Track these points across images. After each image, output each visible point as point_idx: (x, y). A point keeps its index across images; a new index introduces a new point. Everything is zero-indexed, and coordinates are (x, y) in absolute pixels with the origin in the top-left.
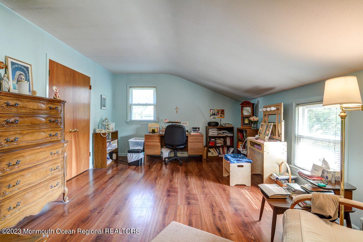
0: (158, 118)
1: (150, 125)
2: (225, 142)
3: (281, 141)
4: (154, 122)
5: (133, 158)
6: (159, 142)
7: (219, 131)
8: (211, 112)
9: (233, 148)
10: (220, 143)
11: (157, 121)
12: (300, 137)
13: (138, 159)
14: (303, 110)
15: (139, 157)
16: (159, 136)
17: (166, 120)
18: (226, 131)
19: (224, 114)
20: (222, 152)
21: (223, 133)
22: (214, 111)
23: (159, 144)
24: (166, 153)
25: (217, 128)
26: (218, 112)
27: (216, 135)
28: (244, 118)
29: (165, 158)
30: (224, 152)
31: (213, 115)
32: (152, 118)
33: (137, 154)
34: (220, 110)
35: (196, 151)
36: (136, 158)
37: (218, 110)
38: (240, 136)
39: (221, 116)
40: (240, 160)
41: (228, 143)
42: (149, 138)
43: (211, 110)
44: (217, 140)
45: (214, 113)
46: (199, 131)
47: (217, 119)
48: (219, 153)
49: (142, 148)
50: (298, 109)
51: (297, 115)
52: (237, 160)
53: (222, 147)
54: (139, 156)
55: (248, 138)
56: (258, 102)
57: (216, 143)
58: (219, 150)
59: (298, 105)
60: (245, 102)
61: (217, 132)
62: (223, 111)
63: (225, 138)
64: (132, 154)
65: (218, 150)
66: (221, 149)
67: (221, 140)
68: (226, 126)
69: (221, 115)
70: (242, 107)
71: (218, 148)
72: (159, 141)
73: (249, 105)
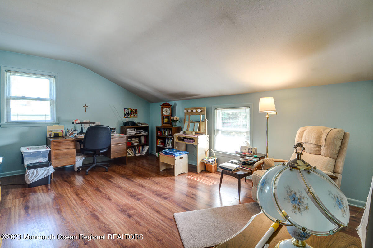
0: (58, 118)
1: (49, 128)
2: (140, 141)
3: (205, 134)
4: (52, 123)
5: (39, 175)
6: (74, 149)
7: (136, 130)
8: (125, 111)
9: (148, 146)
10: (136, 143)
11: (58, 121)
12: (218, 131)
13: (47, 175)
14: (219, 113)
15: (48, 172)
16: (73, 141)
17: (77, 120)
18: (142, 130)
19: (137, 113)
20: (138, 151)
21: (140, 132)
22: (128, 110)
23: (74, 151)
24: (79, 162)
25: (135, 128)
26: (132, 112)
27: (134, 135)
28: (164, 117)
29: (78, 168)
30: (140, 150)
31: (127, 114)
32: (48, 118)
33: (46, 168)
34: (133, 109)
35: (119, 153)
36: (44, 174)
37: (132, 110)
38: (159, 133)
39: (134, 116)
40: (181, 153)
41: (143, 142)
42: (58, 144)
43: (124, 109)
44: (132, 140)
45: (128, 112)
46: (115, 131)
47: (131, 119)
48: (135, 153)
49: (46, 160)
50: (216, 112)
51: (215, 116)
52: (179, 153)
53: (138, 146)
54: (49, 170)
55: (175, 134)
56: (175, 104)
57: (132, 143)
58: (135, 150)
59: (216, 109)
60: (165, 103)
61: (134, 131)
62: (136, 110)
63: (139, 137)
64: (36, 170)
65: (133, 149)
66: (137, 148)
67: (137, 140)
68: (143, 125)
69: (135, 114)
70: (162, 108)
71: (134, 148)
72: (73, 147)
73: (168, 106)
